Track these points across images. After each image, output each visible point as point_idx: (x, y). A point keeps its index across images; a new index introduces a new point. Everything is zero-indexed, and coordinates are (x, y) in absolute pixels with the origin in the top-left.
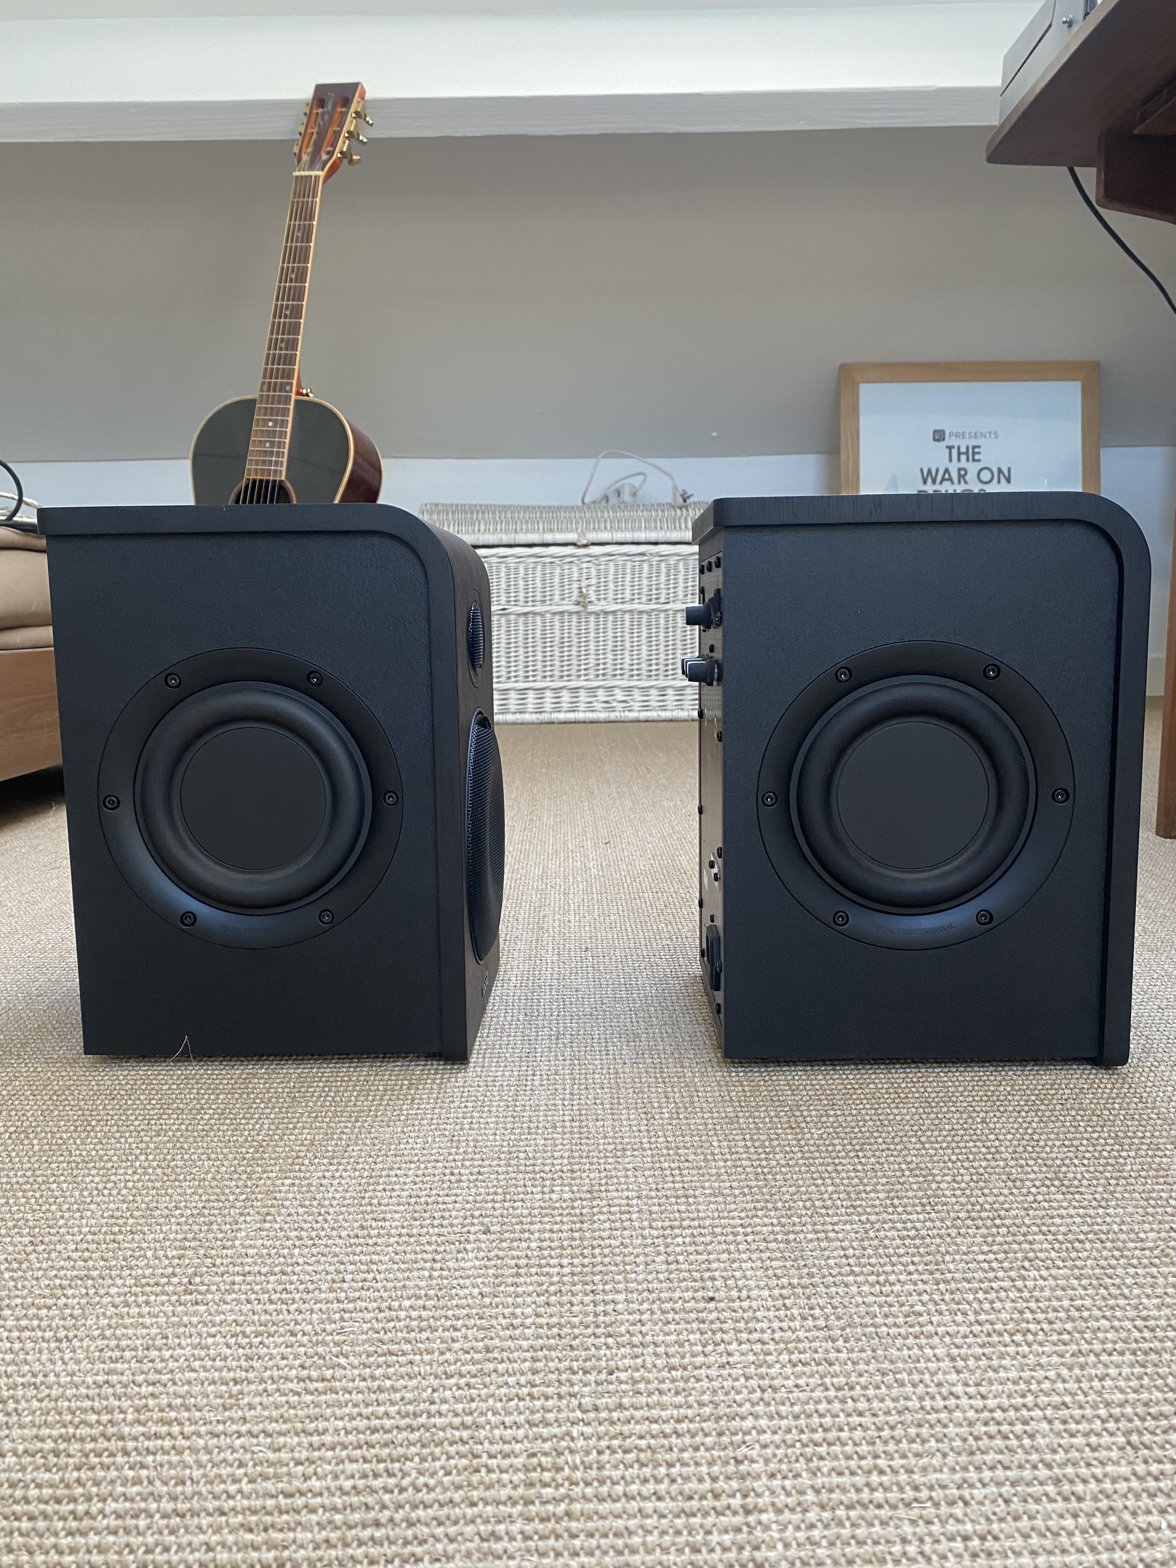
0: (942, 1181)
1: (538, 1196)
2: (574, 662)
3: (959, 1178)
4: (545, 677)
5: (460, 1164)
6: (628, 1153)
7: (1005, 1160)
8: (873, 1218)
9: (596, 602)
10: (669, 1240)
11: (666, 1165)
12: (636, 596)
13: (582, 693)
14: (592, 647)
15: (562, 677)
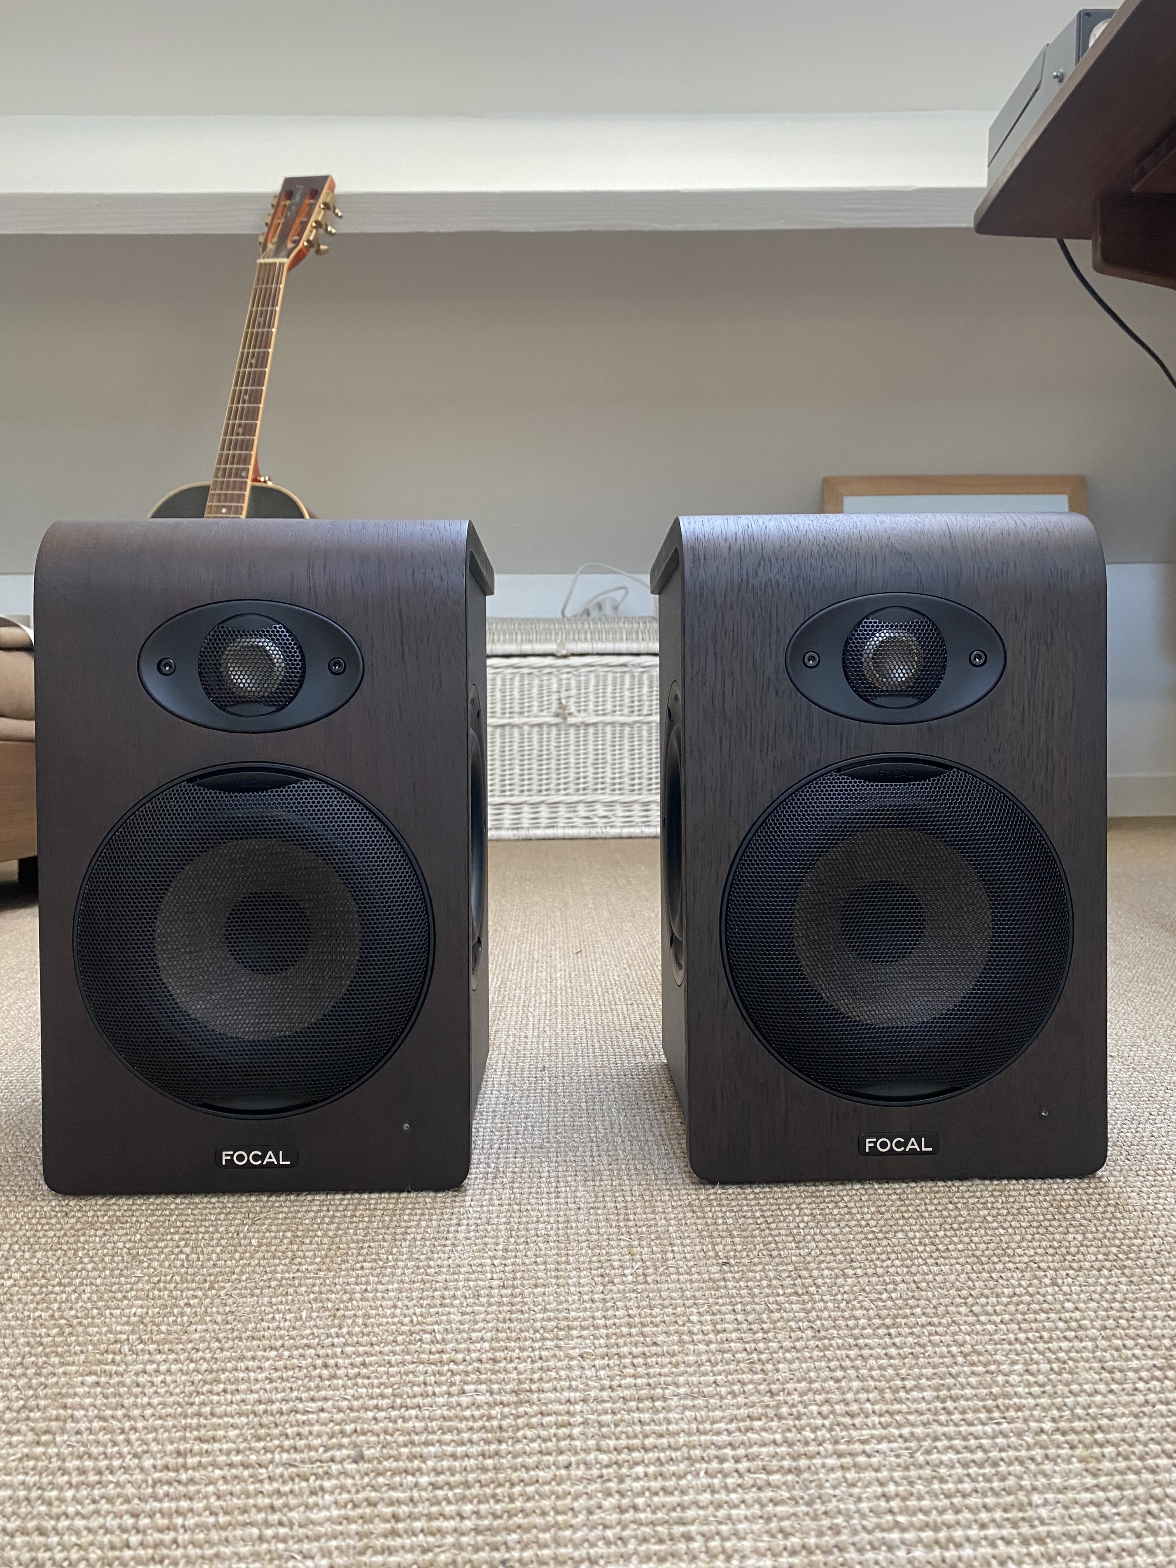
0: (1011, 1372)
1: (441, 1400)
2: (554, 776)
3: (1034, 1367)
4: (522, 791)
5: (339, 1350)
6: (575, 1333)
7: (1094, 1339)
8: (919, 1431)
9: (576, 714)
10: (624, 1470)
11: (625, 1350)
12: (618, 708)
13: (562, 809)
14: (572, 760)
15: (540, 791)
